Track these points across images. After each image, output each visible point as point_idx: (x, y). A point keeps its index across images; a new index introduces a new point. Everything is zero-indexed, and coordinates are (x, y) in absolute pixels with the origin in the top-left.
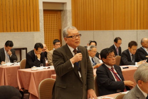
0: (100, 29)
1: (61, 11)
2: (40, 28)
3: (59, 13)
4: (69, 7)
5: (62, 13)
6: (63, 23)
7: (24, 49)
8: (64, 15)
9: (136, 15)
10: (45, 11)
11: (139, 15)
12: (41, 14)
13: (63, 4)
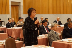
1: (18, 5)
2: (10, 13)
4: (22, 4)
5: (19, 6)
6: (19, 11)
7: (3, 22)
8: (20, 7)
9: (50, 8)
10: (12, 5)
11: (52, 8)
12: (10, 7)
13: (19, 2)
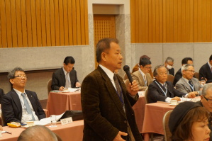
0: (173, 41)
3: (112, 19)
